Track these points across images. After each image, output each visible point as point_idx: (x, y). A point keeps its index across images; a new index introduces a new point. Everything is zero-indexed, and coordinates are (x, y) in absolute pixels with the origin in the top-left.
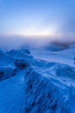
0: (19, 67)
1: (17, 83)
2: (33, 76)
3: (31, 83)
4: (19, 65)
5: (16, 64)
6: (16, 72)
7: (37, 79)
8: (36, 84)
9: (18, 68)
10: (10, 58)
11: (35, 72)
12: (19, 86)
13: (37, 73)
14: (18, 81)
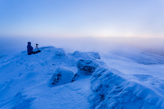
0: (83, 71)
1: (77, 91)
2: (107, 78)
3: (103, 90)
4: (84, 69)
5: (79, 66)
6: (78, 77)
7: (117, 85)
8: (115, 92)
9: (81, 72)
10: (72, 60)
11: (113, 74)
12: (80, 95)
13: (116, 75)
14: (79, 89)
